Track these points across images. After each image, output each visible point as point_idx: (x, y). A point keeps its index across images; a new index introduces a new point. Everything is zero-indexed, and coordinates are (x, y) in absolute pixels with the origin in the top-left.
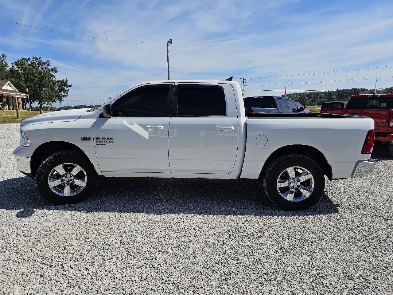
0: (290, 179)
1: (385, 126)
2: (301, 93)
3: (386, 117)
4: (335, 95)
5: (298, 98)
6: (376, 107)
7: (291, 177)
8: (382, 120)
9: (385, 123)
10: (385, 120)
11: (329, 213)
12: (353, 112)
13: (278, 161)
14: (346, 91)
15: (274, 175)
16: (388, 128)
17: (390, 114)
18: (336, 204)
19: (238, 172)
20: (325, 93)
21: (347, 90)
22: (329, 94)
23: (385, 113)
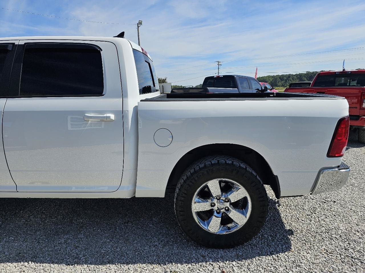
0: (214, 198)
1: (356, 108)
2: (274, 76)
3: (357, 97)
4: (305, 77)
5: (271, 80)
6: (345, 84)
7: (214, 196)
8: (352, 100)
9: (356, 103)
10: (357, 100)
11: (275, 253)
12: (319, 91)
13: (192, 171)
14: (315, 73)
15: (185, 194)
16: (360, 109)
17: (362, 92)
18: (289, 230)
19: (131, 188)
20: (296, 75)
21: (317, 72)
22: (300, 76)
23: (356, 91)
